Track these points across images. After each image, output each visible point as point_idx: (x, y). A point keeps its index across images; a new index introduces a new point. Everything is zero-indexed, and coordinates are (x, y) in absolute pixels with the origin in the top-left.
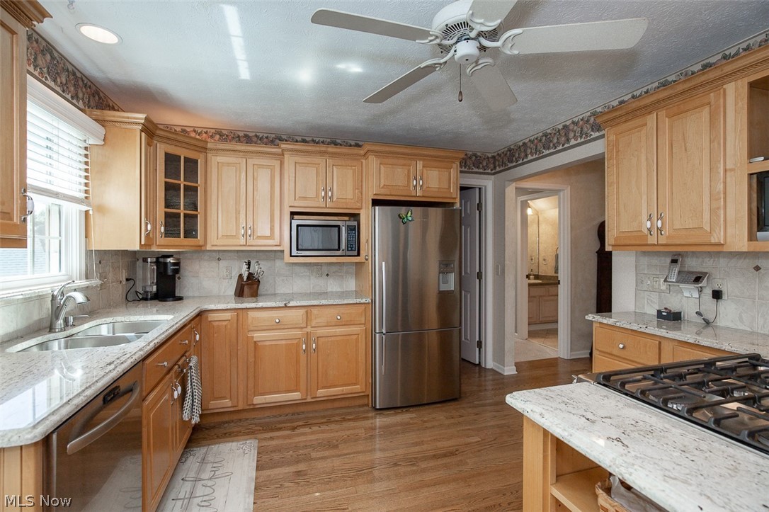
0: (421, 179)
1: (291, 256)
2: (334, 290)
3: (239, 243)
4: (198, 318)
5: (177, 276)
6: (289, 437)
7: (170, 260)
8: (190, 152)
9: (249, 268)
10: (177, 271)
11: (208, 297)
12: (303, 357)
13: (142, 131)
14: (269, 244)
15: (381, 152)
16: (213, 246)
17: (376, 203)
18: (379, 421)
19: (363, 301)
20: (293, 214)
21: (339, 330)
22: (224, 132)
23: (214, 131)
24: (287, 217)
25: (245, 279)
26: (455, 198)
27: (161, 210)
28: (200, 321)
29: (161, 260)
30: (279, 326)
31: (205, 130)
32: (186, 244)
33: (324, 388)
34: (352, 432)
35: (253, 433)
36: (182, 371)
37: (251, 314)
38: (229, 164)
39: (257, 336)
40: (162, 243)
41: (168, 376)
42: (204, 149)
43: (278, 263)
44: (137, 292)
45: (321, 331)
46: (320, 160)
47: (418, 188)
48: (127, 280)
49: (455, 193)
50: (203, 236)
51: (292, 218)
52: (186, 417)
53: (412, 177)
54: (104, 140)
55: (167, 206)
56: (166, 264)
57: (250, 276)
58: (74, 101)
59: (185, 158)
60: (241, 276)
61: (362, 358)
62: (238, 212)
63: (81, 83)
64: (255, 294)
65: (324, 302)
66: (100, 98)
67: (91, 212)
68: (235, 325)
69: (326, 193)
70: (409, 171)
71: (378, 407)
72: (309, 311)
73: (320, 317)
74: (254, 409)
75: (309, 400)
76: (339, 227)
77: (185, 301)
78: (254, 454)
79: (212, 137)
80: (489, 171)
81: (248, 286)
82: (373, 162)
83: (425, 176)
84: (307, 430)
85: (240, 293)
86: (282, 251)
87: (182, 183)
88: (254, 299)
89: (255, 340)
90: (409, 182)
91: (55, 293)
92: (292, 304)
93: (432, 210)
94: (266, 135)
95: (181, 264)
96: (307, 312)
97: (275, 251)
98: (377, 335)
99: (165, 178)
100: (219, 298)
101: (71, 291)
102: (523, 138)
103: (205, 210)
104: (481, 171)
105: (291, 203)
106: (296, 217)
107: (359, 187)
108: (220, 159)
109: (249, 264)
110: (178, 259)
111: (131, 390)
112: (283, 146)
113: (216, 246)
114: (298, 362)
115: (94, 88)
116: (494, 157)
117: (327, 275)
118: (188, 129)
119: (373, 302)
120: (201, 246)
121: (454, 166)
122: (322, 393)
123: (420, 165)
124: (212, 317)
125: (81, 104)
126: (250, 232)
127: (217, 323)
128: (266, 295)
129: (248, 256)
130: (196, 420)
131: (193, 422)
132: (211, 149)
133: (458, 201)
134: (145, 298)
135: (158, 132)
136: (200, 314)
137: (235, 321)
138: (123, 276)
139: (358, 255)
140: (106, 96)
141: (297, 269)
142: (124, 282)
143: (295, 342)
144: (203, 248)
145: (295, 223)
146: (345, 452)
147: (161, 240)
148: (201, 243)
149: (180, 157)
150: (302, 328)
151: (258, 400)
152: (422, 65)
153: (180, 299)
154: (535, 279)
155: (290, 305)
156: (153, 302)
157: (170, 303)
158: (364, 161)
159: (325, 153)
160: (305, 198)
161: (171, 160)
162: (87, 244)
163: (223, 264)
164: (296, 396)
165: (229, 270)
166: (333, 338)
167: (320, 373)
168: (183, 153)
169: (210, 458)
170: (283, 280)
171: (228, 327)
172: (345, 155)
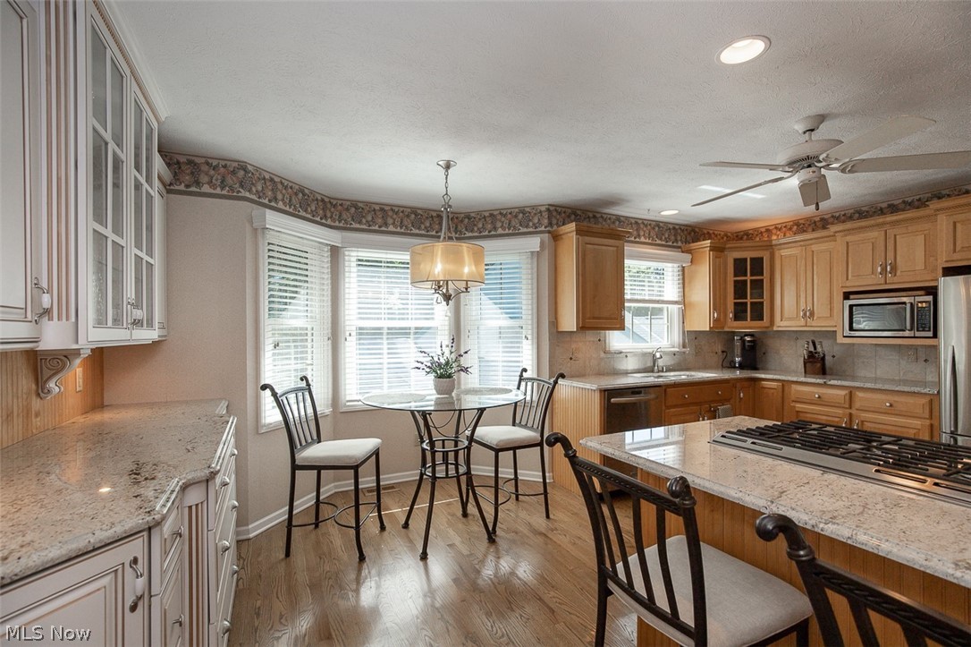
1: (844, 336)
3: (800, 323)
7: (747, 338)
8: (757, 252)
13: (710, 251)
15: (954, 207)
16: (780, 327)
17: (948, 271)
20: (846, 294)
21: (890, 419)
24: (838, 297)
27: (731, 300)
28: (754, 385)
30: (817, 401)
32: (754, 325)
37: (794, 387)
38: (791, 255)
39: (798, 405)
40: (733, 325)
42: (768, 246)
45: (866, 416)
46: (879, 234)
48: (723, 352)
50: (769, 320)
51: (845, 299)
54: (691, 262)
55: (735, 298)
59: (751, 259)
62: (798, 296)
63: (680, 232)
65: (868, 386)
68: (780, 394)
69: (885, 268)
73: (864, 400)
76: (905, 304)
82: (942, 222)
86: (837, 331)
87: (749, 278)
88: (822, 376)
89: (797, 409)
92: (832, 382)
94: (843, 213)
95: (766, 342)
96: (851, 393)
98: (944, 435)
99: (734, 276)
103: (771, 298)
105: (842, 283)
106: (850, 297)
107: (933, 253)
112: (833, 229)
113: (783, 327)
117: (925, 361)
118: (771, 228)
119: (940, 393)
120: (769, 327)
126: (809, 314)
127: (766, 389)
132: (775, 246)
135: (728, 246)
136: (753, 381)
137: (781, 390)
138: (718, 349)
139: (936, 336)
142: (720, 353)
144: (771, 329)
145: (847, 303)
147: (732, 323)
148: (769, 325)
149: (746, 258)
150: (845, 408)
155: (829, 383)
159: (883, 224)
160: (859, 276)
161: (739, 264)
162: (683, 327)
166: (882, 426)
168: (749, 255)
170: (863, 362)
171: (775, 394)
172: (912, 219)
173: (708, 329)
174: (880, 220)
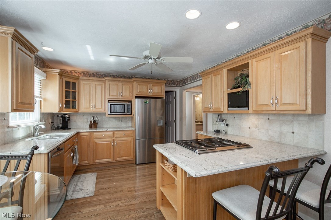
0: (152, 89)
1: (108, 115)
2: (124, 126)
3: (91, 110)
4: (77, 135)
5: (69, 121)
6: (107, 172)
7: (67, 116)
8: (74, 80)
9: (94, 119)
10: (69, 120)
11: (79, 128)
12: (112, 147)
13: (58, 75)
14: (101, 111)
15: (139, 81)
16: (81, 111)
17: (137, 97)
18: (137, 167)
19: (132, 129)
20: (109, 101)
21: (124, 139)
22: (85, 72)
23: (81, 72)
24: (107, 102)
25: (92, 122)
26: (163, 96)
27: (64, 100)
28: (78, 135)
29: (63, 116)
30: (104, 137)
31: (78, 72)
32: (72, 110)
33: (119, 157)
34: (128, 170)
35: (95, 171)
36: (73, 149)
37: (95, 134)
38: (87, 84)
39: (96, 140)
40: (65, 110)
41: (69, 150)
42: (78, 79)
43: (104, 117)
44: (55, 127)
45: (118, 139)
46: (118, 83)
47: (151, 93)
48: (52, 122)
49: (163, 94)
50: (78, 108)
51: (108, 102)
52: (74, 163)
53: (149, 89)
54: (46, 78)
55: (66, 98)
56: (65, 117)
57: (94, 121)
58: (37, 66)
59: (72, 82)
60: (91, 121)
61: (132, 148)
62: (90, 100)
63: (39, 60)
64: (96, 127)
65: (119, 130)
66: (44, 63)
67: (42, 101)
68: (89, 137)
69: (120, 94)
70: (148, 87)
71: (137, 163)
72: (114, 133)
73: (117, 134)
74: (96, 164)
75: (114, 161)
76: (124, 105)
77: (71, 130)
78: (96, 176)
79: (81, 74)
80: (178, 86)
81: (94, 125)
82: (135, 84)
83: (153, 89)
84: (113, 170)
85: (91, 127)
86: (105, 113)
87: (71, 90)
88: (96, 129)
89: (96, 142)
90: (148, 90)
91: (35, 125)
92: (108, 130)
93: (158, 100)
94: (100, 73)
95: (71, 117)
96: (113, 133)
97: (103, 113)
98: (137, 140)
99: (66, 89)
100: (83, 129)
101: (40, 125)
102: (187, 76)
103: (79, 99)
104: (175, 86)
105: (108, 97)
106: (110, 102)
107: (131, 91)
108: (84, 82)
109: (94, 117)
110: (69, 116)
111: (62, 149)
112: (105, 78)
113: (83, 111)
114: (110, 149)
115: (42, 60)
116: (179, 81)
117: (121, 121)
118: (72, 71)
119: (136, 129)
120: (77, 111)
121: (163, 85)
122: (118, 159)
123: (151, 85)
124: (82, 134)
125: (39, 67)
126: (94, 107)
127: (83, 136)
128: (100, 128)
129: (94, 115)
130: (77, 164)
131: (76, 165)
132: (80, 79)
133: (164, 97)
134: (57, 129)
135: (63, 74)
136: (78, 133)
138: (50, 121)
139: (131, 114)
140: (45, 62)
141: (111, 119)
143: (110, 142)
144: (78, 112)
145: (109, 104)
146: (124, 174)
147: (64, 109)
148: (77, 110)
149: (70, 82)
150: (112, 138)
151: (97, 161)
152: (142, 63)
153: (70, 129)
154: (200, 123)
155: (107, 130)
156: (61, 130)
157: (66, 130)
158: (133, 83)
159: (119, 81)
160: (113, 96)
161: (68, 83)
162: (41, 111)
163: (85, 117)
164: (110, 160)
165: (87, 119)
166: (122, 141)
167: (118, 153)
168: (71, 81)
169: (81, 177)
170: (106, 123)
171: (87, 138)
172: (126, 81)
173: (57, 112)
174: (119, 79)
